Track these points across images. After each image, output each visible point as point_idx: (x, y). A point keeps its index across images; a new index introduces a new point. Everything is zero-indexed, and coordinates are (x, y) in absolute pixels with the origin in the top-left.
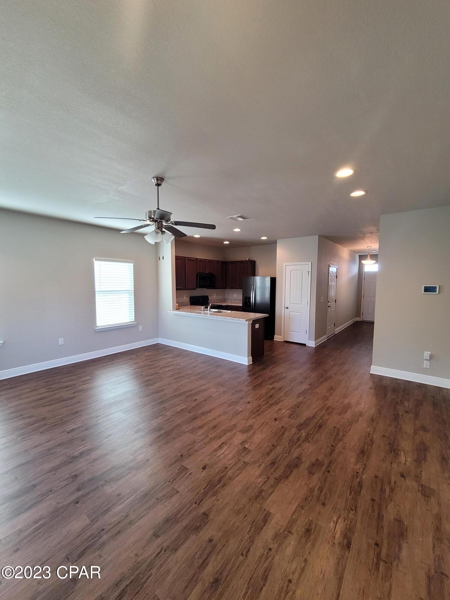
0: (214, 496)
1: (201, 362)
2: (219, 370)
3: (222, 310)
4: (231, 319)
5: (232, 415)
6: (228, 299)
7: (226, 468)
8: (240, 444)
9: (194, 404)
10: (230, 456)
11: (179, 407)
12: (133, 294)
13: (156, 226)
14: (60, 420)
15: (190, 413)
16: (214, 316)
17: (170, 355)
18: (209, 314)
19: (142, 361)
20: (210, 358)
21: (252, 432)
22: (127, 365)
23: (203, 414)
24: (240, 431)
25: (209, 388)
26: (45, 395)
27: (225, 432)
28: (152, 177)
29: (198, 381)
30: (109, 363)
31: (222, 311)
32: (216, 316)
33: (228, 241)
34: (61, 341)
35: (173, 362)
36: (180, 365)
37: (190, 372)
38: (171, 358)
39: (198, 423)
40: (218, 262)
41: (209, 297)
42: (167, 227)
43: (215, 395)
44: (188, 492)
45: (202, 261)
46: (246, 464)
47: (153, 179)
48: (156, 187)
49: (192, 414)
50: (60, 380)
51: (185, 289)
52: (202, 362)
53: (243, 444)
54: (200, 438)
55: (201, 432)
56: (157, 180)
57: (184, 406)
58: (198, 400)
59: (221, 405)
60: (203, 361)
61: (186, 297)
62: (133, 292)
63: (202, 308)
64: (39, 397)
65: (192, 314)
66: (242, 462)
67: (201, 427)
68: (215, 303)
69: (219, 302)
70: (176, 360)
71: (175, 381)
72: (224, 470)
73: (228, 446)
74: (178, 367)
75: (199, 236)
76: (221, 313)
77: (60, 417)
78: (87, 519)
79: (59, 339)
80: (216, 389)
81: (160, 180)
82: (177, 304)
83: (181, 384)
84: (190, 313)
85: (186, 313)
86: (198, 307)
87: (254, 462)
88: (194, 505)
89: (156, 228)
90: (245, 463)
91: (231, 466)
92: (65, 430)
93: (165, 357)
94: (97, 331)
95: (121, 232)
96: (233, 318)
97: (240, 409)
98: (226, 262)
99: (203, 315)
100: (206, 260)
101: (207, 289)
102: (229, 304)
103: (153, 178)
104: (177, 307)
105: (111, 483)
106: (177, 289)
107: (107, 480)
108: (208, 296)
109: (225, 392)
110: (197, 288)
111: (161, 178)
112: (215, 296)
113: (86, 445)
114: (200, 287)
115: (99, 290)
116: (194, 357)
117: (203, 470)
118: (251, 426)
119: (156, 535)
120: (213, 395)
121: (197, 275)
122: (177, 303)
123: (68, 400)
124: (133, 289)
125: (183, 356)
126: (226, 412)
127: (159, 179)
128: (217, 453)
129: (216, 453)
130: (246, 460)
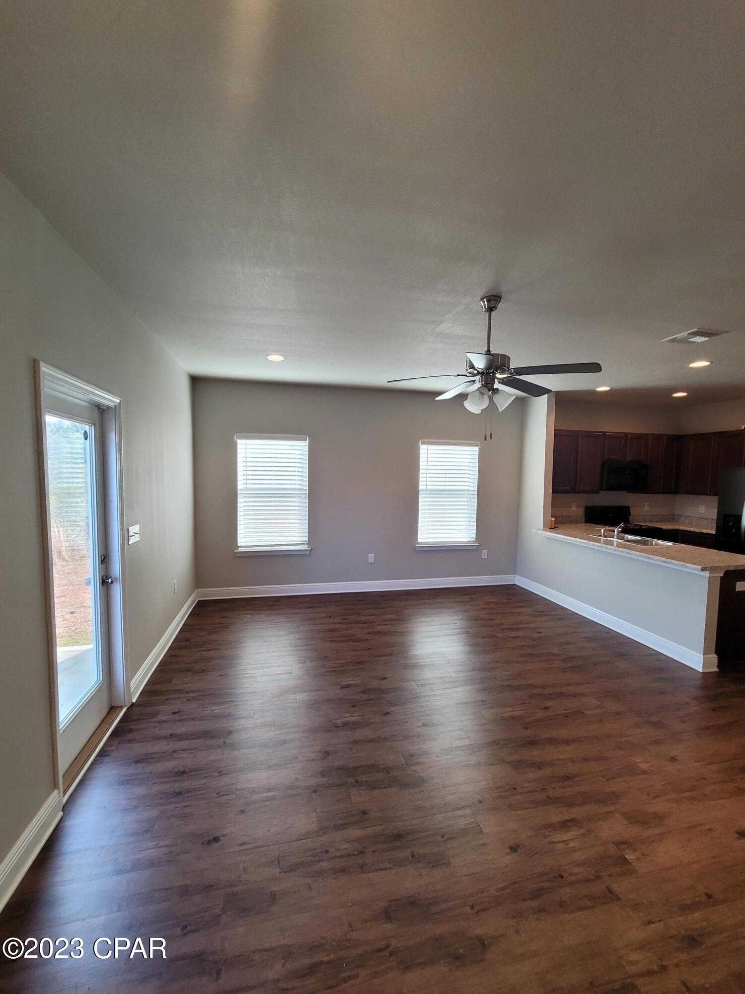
0: (514, 917)
1: (585, 638)
2: (622, 665)
3: (649, 539)
4: (664, 562)
5: (617, 769)
6: (682, 516)
7: (562, 877)
8: (613, 843)
9: (541, 714)
10: (578, 856)
11: (510, 709)
12: (476, 496)
13: (482, 382)
14: (340, 667)
15: (527, 729)
16: (624, 550)
17: (528, 610)
18: (615, 544)
19: (477, 610)
20: (608, 633)
21: (657, 831)
22: (453, 610)
23: (552, 741)
24: (624, 814)
25: (584, 695)
26: (338, 626)
27: (586, 799)
28: (479, 299)
29: (565, 672)
30: (427, 601)
31: (652, 542)
32: (627, 550)
33: (683, 391)
34: (371, 557)
35: (528, 624)
36: (539, 632)
37: (556, 650)
38: (529, 615)
39: (535, 754)
40: (658, 437)
41: (630, 508)
42: (505, 380)
43: (593, 712)
44: (466, 875)
45: (617, 437)
46: (611, 896)
47: (481, 302)
48: (487, 314)
49: (528, 733)
50: (360, 611)
51: (574, 491)
52: (588, 637)
53: (621, 847)
54: (527, 785)
55: (532, 775)
56: (489, 301)
57: (519, 713)
58: (551, 709)
59: (598, 739)
60: (591, 635)
61: (577, 507)
62: (476, 493)
63: (602, 531)
64: (333, 627)
65: (577, 539)
66: (604, 887)
67: (539, 766)
68: (645, 522)
69: (657, 522)
70: (536, 621)
71: (519, 659)
72: (554, 877)
73: (583, 831)
74: (536, 635)
75: (608, 388)
76: (648, 545)
77: (341, 661)
78: (316, 822)
79: (369, 554)
80: (599, 701)
81: (495, 300)
82: (553, 519)
83: (530, 668)
84: (573, 539)
85: (566, 537)
86: (597, 527)
87: (636, 906)
88: (468, 909)
89: (482, 384)
90: (611, 892)
91: (574, 878)
92: (341, 682)
93: (518, 610)
94: (417, 549)
95: (437, 399)
96: (668, 560)
97: (643, 766)
98: (682, 437)
99: (603, 545)
100: (626, 434)
101: (627, 492)
102: (682, 528)
103: (482, 299)
104: (553, 524)
105: (361, 788)
106: (554, 492)
107: (359, 780)
108: (628, 508)
109: (618, 714)
110: (601, 489)
111: (495, 296)
112: (647, 508)
113: (354, 715)
114: (607, 490)
115: (424, 487)
116: (574, 623)
117: (509, 850)
118: (658, 818)
119: (387, 915)
120: (587, 712)
121: (603, 465)
122: (552, 517)
123: (358, 641)
124: (476, 489)
125: (551, 617)
126: (604, 757)
127: (492, 298)
128: (551, 834)
129: (550, 832)
130: (614, 887)
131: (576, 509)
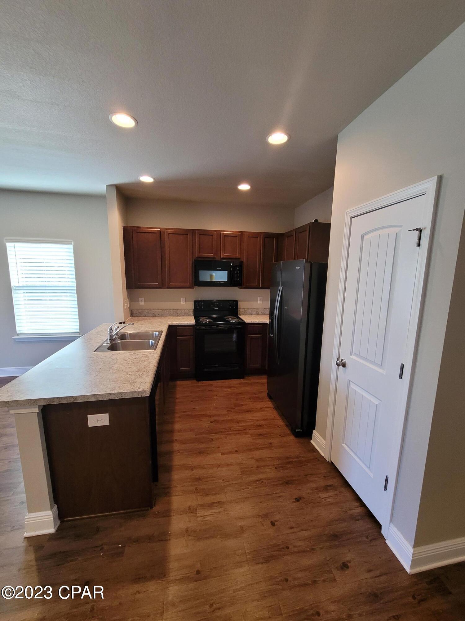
131: (185, 303)
